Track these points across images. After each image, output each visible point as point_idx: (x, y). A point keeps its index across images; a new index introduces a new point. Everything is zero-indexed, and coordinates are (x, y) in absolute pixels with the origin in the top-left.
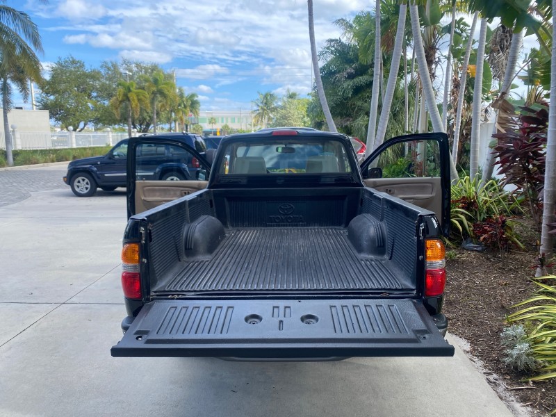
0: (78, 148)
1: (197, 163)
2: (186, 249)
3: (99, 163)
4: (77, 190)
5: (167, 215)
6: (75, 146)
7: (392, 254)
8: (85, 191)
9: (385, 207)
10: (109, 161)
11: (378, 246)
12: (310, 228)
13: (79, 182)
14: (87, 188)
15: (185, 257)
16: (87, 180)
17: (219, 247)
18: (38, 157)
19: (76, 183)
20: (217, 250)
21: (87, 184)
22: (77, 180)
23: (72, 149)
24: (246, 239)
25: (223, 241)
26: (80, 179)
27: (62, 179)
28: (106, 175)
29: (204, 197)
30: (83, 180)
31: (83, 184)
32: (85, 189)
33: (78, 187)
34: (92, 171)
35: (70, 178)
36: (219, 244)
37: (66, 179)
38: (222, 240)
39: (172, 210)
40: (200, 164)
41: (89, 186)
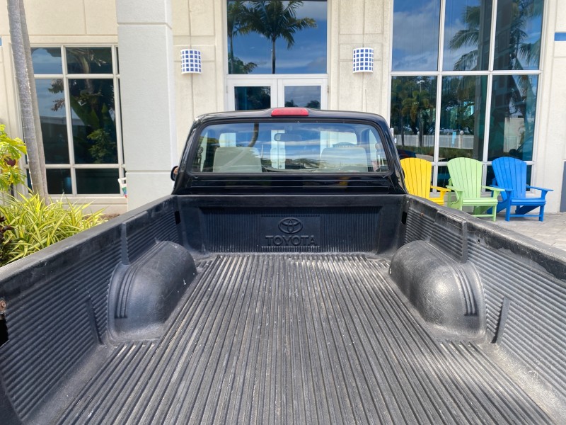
2: (116, 317)
5: (65, 263)
7: (496, 333)
9: (471, 238)
11: (467, 314)
12: (325, 254)
15: (114, 333)
17: (184, 299)
20: (178, 309)
24: (230, 279)
25: (192, 285)
29: (164, 209)
36: (182, 293)
38: (188, 285)
39: (84, 250)
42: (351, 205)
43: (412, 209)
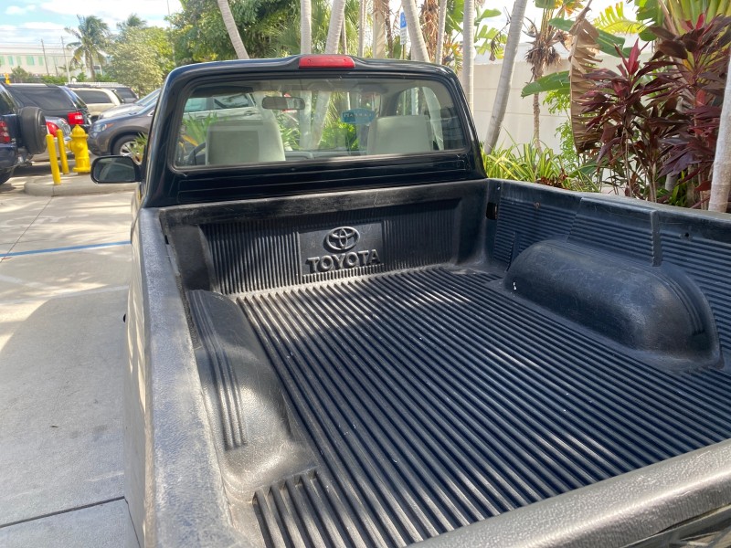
1: (6, 135)
9: (662, 231)
11: (695, 334)
12: (393, 273)
42: (424, 200)
43: (508, 198)
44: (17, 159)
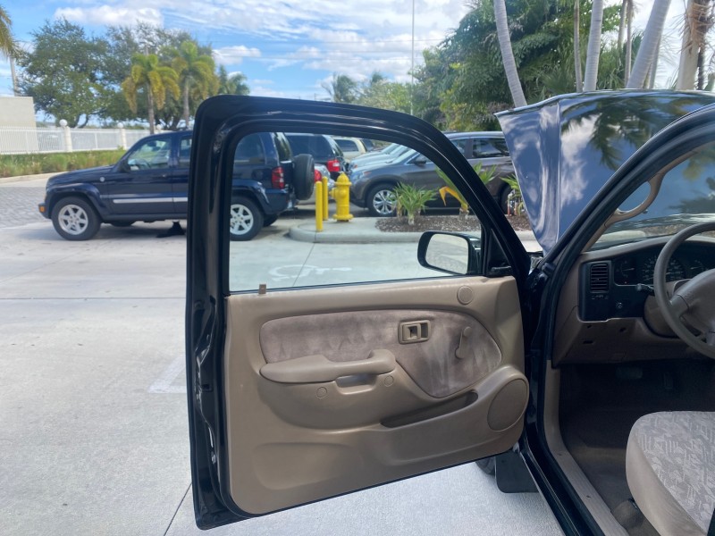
0: (75, 153)
1: (281, 181)
3: (102, 179)
4: (64, 227)
6: (70, 150)
8: (80, 231)
10: (122, 175)
13: (67, 213)
14: (82, 225)
16: (81, 211)
18: (12, 166)
19: (62, 216)
21: (82, 217)
22: (63, 210)
23: (66, 154)
26: (69, 208)
27: (37, 207)
28: (116, 201)
30: (75, 210)
31: (74, 218)
32: (78, 227)
33: (66, 222)
34: (91, 194)
35: (52, 206)
37: (43, 208)
40: (285, 183)
41: (85, 222)
44: (287, 205)
